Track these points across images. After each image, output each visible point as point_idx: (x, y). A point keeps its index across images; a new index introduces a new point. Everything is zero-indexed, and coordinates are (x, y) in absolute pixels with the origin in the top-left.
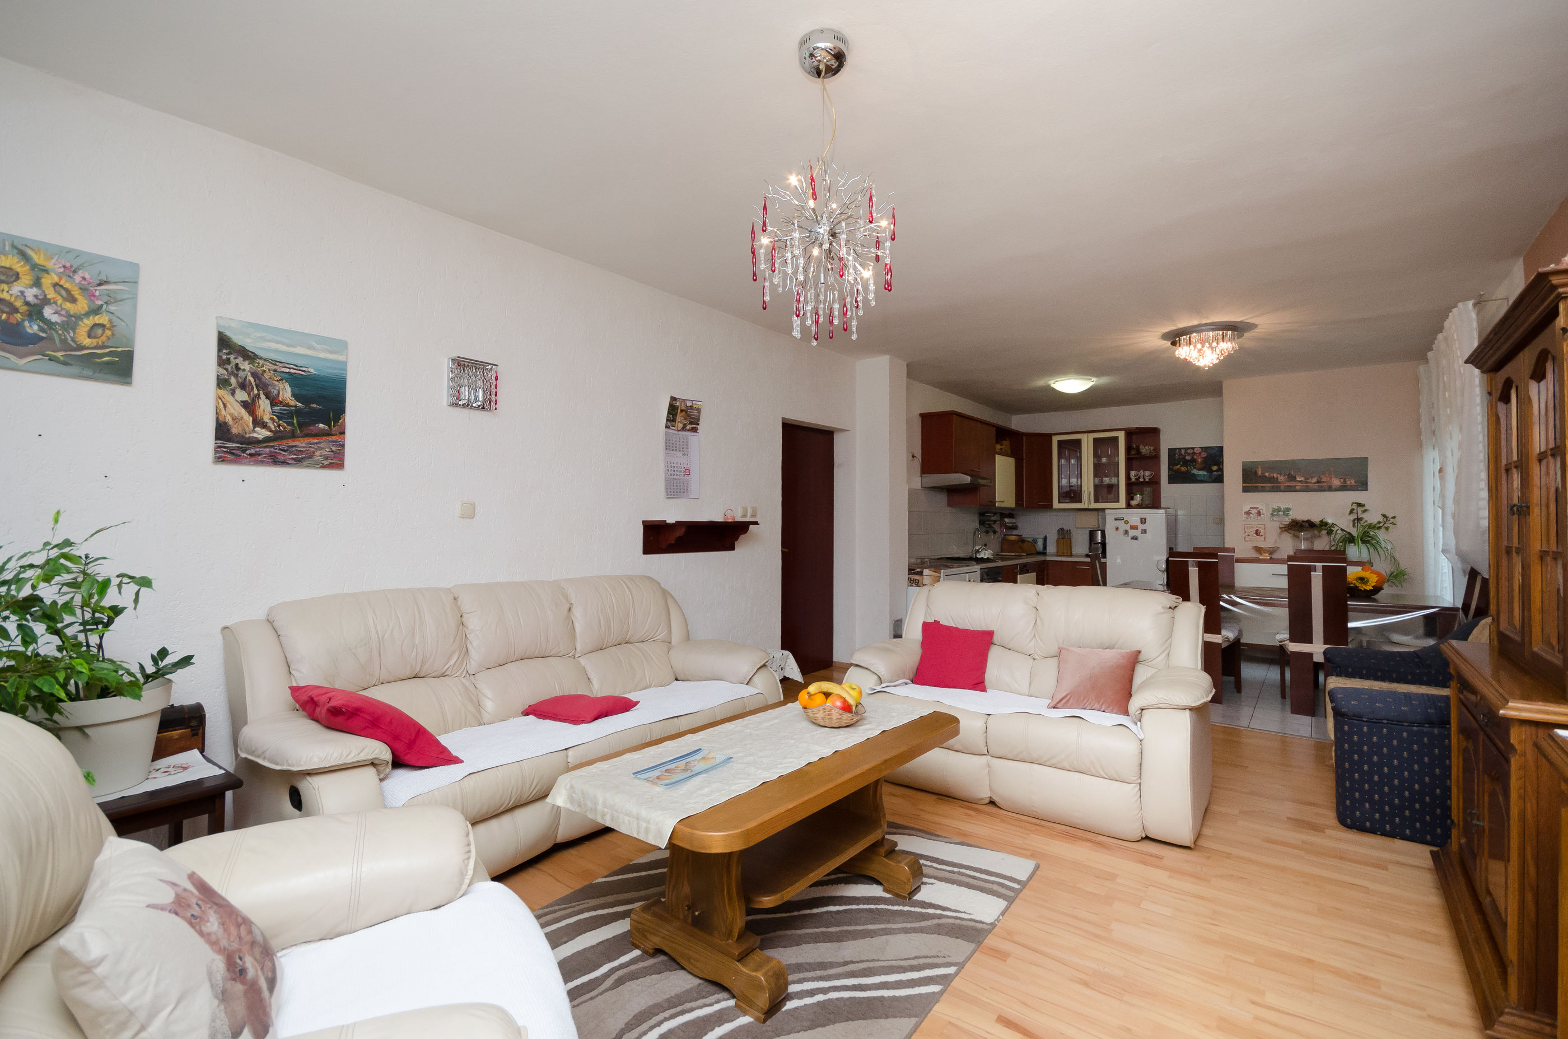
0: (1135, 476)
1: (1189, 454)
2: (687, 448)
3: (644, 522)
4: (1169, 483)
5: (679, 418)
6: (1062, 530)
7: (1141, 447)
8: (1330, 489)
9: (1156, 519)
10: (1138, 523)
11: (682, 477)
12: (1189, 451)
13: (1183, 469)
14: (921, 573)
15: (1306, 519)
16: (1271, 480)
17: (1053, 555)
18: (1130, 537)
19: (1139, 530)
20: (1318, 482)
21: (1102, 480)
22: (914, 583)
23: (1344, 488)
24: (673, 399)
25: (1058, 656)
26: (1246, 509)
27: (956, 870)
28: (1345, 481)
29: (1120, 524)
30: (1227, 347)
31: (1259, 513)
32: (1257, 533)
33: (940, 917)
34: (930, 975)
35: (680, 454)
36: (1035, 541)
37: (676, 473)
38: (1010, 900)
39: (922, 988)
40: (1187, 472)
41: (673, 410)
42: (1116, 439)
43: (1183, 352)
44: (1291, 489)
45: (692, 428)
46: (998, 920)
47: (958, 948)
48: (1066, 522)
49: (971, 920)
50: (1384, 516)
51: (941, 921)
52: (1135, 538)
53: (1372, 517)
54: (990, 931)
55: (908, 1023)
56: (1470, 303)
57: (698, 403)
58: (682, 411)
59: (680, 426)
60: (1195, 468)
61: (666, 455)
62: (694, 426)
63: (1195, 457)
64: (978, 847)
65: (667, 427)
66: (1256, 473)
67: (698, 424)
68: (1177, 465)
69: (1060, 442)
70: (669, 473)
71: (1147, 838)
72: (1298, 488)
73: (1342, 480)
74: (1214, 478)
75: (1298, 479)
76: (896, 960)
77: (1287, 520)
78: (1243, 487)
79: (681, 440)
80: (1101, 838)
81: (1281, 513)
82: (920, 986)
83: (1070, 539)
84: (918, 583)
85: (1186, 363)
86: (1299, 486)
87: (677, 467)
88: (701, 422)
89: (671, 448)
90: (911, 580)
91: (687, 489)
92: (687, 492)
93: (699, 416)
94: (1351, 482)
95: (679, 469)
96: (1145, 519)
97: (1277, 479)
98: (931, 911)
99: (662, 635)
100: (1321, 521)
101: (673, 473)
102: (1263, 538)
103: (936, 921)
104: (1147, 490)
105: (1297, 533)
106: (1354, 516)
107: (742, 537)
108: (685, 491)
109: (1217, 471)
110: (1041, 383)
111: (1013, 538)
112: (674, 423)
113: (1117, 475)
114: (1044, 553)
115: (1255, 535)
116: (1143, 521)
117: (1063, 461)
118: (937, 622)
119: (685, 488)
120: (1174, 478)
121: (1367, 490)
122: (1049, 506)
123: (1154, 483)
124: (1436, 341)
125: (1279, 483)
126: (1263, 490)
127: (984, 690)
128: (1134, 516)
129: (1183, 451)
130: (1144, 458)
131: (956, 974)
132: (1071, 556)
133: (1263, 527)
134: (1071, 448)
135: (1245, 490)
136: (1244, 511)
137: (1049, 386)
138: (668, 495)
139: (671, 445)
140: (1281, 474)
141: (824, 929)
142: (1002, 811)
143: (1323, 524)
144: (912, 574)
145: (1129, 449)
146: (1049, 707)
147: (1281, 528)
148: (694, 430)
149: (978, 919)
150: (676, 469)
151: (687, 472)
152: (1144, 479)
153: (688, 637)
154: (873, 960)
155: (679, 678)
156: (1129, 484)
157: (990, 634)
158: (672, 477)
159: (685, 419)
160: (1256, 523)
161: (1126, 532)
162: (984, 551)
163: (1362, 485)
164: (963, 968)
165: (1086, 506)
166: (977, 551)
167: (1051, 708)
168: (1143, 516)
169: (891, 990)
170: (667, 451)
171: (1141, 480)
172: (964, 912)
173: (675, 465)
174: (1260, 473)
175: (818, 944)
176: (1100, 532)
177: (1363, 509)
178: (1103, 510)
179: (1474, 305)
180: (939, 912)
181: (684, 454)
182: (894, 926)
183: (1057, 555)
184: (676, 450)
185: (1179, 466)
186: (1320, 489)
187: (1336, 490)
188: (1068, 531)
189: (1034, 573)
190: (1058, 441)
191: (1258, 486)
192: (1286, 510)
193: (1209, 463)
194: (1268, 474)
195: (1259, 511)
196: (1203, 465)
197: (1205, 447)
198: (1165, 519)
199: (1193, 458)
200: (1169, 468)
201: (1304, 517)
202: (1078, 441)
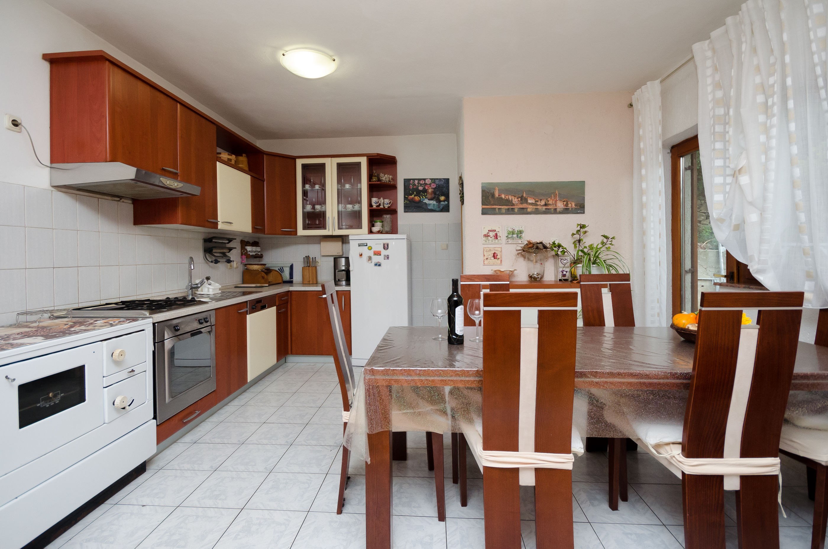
0: (376, 203)
1: (421, 185)
4: (405, 212)
6: (308, 257)
7: (382, 175)
8: (555, 212)
9: (397, 243)
10: (380, 248)
12: (421, 182)
13: (417, 198)
15: (538, 242)
16: (508, 202)
18: (373, 264)
19: (382, 256)
20: (546, 205)
21: (346, 207)
23: (566, 211)
26: (485, 231)
28: (567, 205)
29: (364, 250)
31: (496, 237)
32: (495, 256)
36: (281, 270)
40: (420, 201)
42: (359, 164)
44: (523, 211)
48: (311, 250)
50: (603, 237)
52: (378, 265)
53: (593, 238)
60: (426, 198)
63: (426, 188)
66: (494, 195)
68: (411, 195)
69: (304, 166)
72: (529, 210)
73: (565, 203)
74: (441, 207)
75: (529, 202)
77: (522, 243)
78: (483, 209)
81: (515, 236)
83: (316, 267)
86: (530, 208)
94: (572, 205)
96: (388, 245)
97: (512, 200)
100: (552, 243)
102: (499, 262)
104: (387, 217)
105: (531, 255)
106: (577, 237)
109: (444, 201)
111: (261, 268)
113: (360, 202)
114: (290, 282)
115: (493, 258)
116: (385, 247)
117: (307, 187)
120: (407, 209)
121: (585, 213)
122: (294, 234)
123: (392, 211)
125: (513, 205)
128: (377, 242)
129: (416, 182)
130: (384, 186)
132: (316, 284)
133: (500, 249)
134: (315, 172)
135: (484, 212)
136: (484, 234)
140: (514, 196)
143: (555, 245)
145: (370, 176)
147: (518, 251)
152: (384, 207)
156: (371, 211)
160: (494, 245)
161: (370, 258)
163: (580, 208)
165: (330, 233)
168: (386, 242)
171: (382, 207)
174: (497, 195)
176: (343, 259)
177: (584, 230)
178: (347, 236)
183: (303, 284)
185: (413, 196)
186: (547, 212)
187: (560, 213)
188: (313, 258)
189: (274, 308)
190: (302, 164)
191: (495, 209)
192: (521, 232)
193: (437, 193)
194: (503, 196)
195: (496, 234)
196: (433, 196)
197: (435, 179)
198: (405, 242)
199: (424, 188)
200: (405, 197)
201: (535, 239)
202: (323, 166)
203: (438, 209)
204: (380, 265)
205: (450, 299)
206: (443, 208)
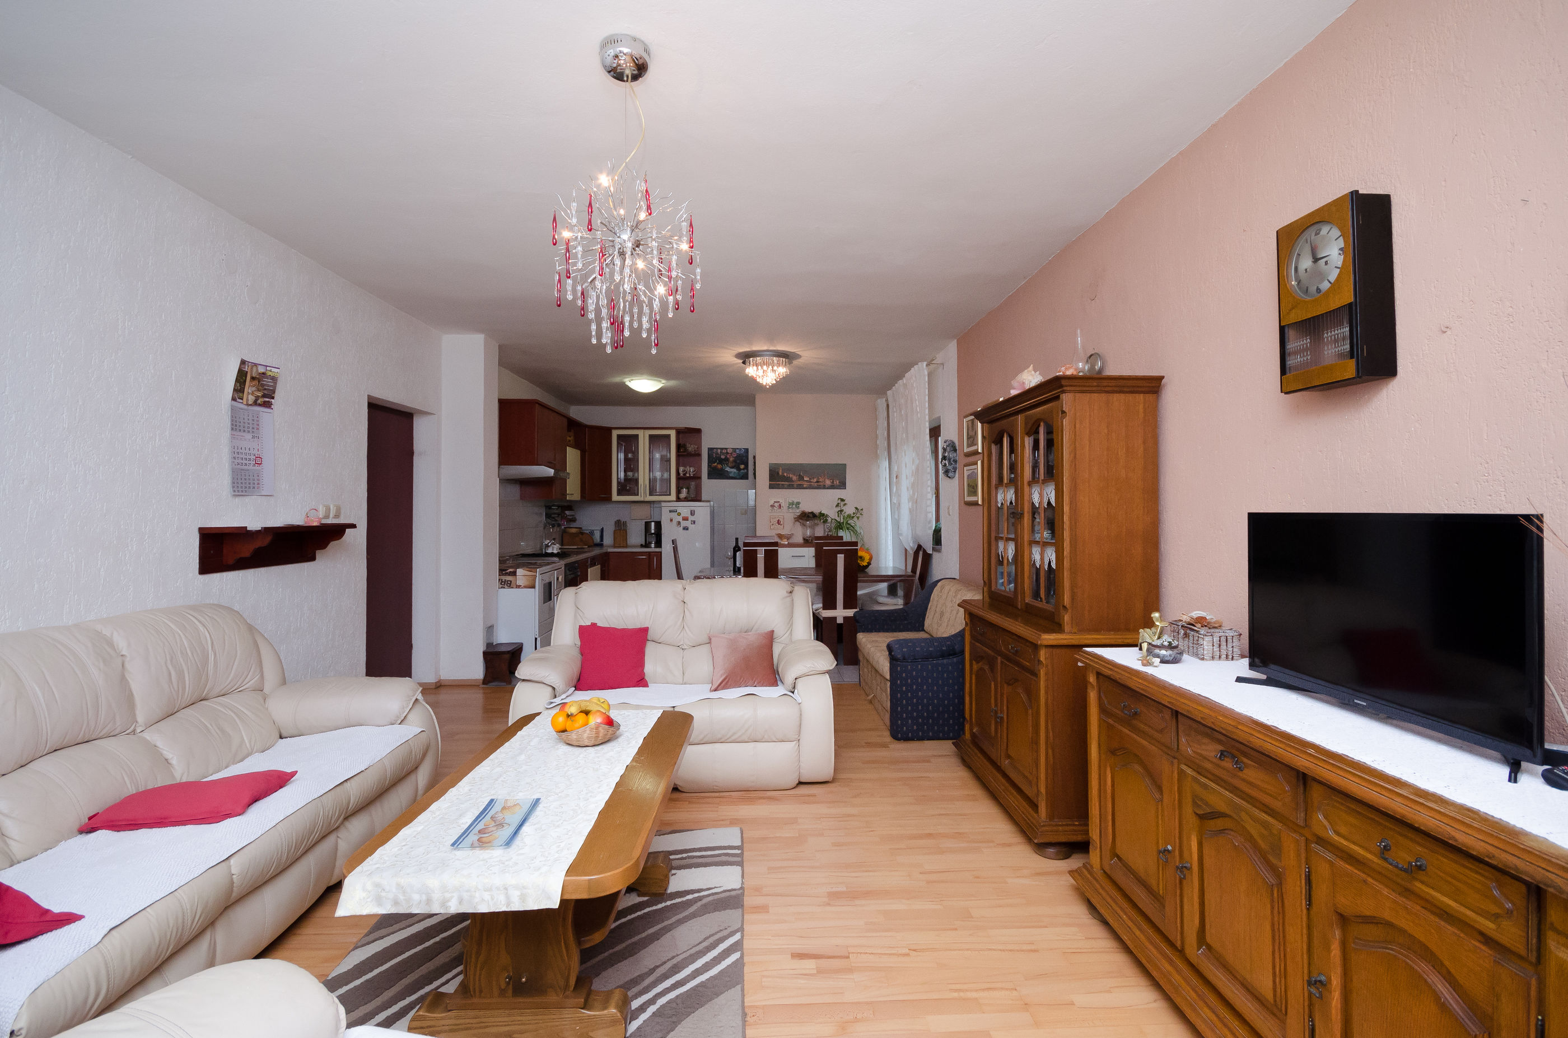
0: (683, 471)
1: (723, 454)
2: (258, 429)
3: (201, 530)
4: (708, 479)
5: (248, 388)
6: (619, 522)
7: (688, 445)
8: (824, 487)
9: (702, 511)
10: (688, 515)
11: (251, 467)
12: (723, 451)
13: (719, 466)
14: (514, 574)
15: (810, 511)
16: (788, 479)
17: (609, 546)
18: (682, 528)
19: (689, 521)
20: (817, 482)
21: (656, 474)
22: (505, 584)
23: (832, 487)
24: (243, 362)
25: (710, 642)
26: (772, 503)
27: (684, 855)
28: (833, 482)
29: (674, 515)
30: (782, 370)
31: (780, 506)
32: (779, 522)
33: (700, 899)
34: (725, 947)
35: (249, 436)
36: (592, 533)
37: (244, 462)
38: (740, 864)
39: (726, 960)
40: (722, 470)
41: (241, 377)
42: (668, 436)
43: (751, 371)
44: (800, 487)
45: (265, 402)
46: (743, 883)
47: (728, 917)
48: (623, 514)
49: (725, 891)
50: (856, 508)
51: (705, 901)
52: (686, 529)
53: (849, 510)
54: (743, 894)
55: (734, 992)
56: (925, 364)
57: (273, 370)
58: (253, 378)
59: (251, 399)
60: (728, 466)
61: (233, 437)
62: (267, 399)
63: (728, 457)
64: (688, 830)
65: (234, 399)
66: (778, 473)
67: (273, 398)
68: (714, 463)
69: (619, 437)
70: (236, 461)
71: (800, 783)
72: (805, 486)
73: (831, 481)
74: (741, 475)
75: (805, 479)
76: (691, 949)
77: (798, 512)
78: (770, 484)
79: (251, 418)
80: (769, 794)
81: (794, 506)
82: (724, 960)
83: (626, 531)
84: (510, 584)
85: (753, 381)
86: (806, 485)
87: (246, 454)
88: (276, 395)
89: (238, 427)
90: (502, 582)
91: (258, 484)
92: (258, 488)
93: (275, 387)
94: (836, 482)
95: (248, 457)
96: (694, 511)
97: (792, 478)
98: (690, 897)
99: (252, 682)
100: (820, 513)
101: (240, 461)
102: (782, 527)
103: (699, 904)
104: (693, 484)
105: (804, 522)
106: (839, 509)
107: (333, 544)
108: (256, 486)
109: (744, 469)
110: (617, 379)
111: (574, 531)
112: (241, 395)
113: (669, 470)
114: (600, 545)
115: (777, 524)
116: (692, 513)
117: (621, 455)
118: (594, 625)
119: (256, 482)
120: (711, 476)
121: (845, 489)
122: (608, 499)
123: (697, 478)
124: (896, 385)
125: (793, 482)
126: (783, 487)
127: (646, 685)
128: (685, 508)
129: (719, 451)
130: (690, 455)
131: (742, 937)
132: (626, 547)
133: (783, 517)
134: (629, 442)
135: (771, 487)
136: (770, 504)
137: (624, 383)
138: (234, 491)
139: (238, 424)
140: (794, 475)
141: (611, 951)
142: (684, 794)
143: (822, 515)
144: (503, 575)
145: (679, 446)
146: (711, 691)
147: (795, 518)
148: (268, 405)
149: (730, 888)
150: (244, 456)
151: (258, 461)
152: (690, 474)
153: (284, 682)
154: (673, 958)
155: (284, 734)
156: (679, 478)
157: (645, 631)
158: (239, 466)
159: (259, 390)
160: (778, 514)
161: (679, 523)
162: (553, 546)
163: (843, 485)
164: (744, 931)
165: (642, 499)
166: (547, 546)
167: (712, 691)
168: (692, 508)
169: (705, 974)
170: (234, 433)
171: (688, 475)
172: (715, 887)
173: (243, 451)
174: (780, 473)
175: (616, 966)
176: (653, 523)
177: (844, 503)
178: (660, 502)
179: (927, 366)
180: (696, 895)
181: (253, 437)
182: (670, 922)
183: (614, 547)
184: (244, 431)
185: (716, 464)
186: (818, 488)
187: (828, 488)
188: (623, 522)
189: (599, 566)
190: (617, 435)
191: (779, 484)
192: (798, 503)
193: (738, 462)
194: (785, 475)
195: (780, 505)
196: (734, 464)
197: (735, 449)
198: (708, 510)
199: (726, 457)
200: (708, 465)
201: (808, 510)
202: (637, 436)
203: (738, 477)
204: (687, 529)
205: (734, 549)
206: (743, 476)
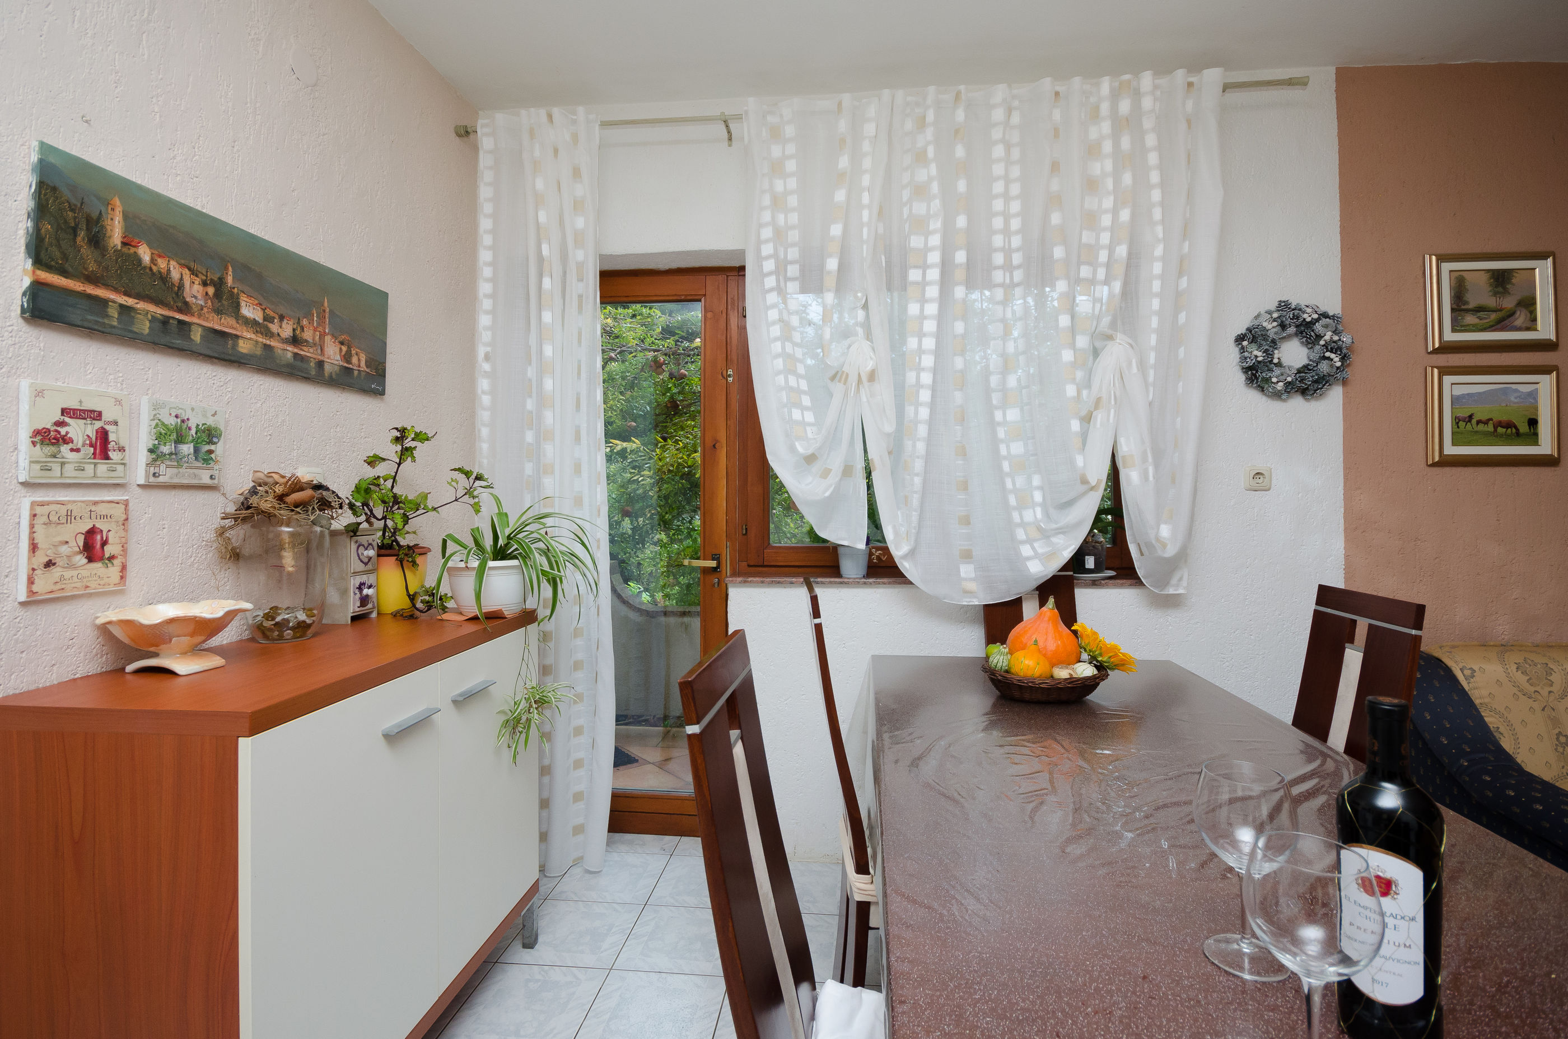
28: (348, 358)
31: (101, 446)
32: (91, 546)
72: (244, 347)
73: (344, 349)
81: (187, 449)
94: (359, 360)
97: (181, 286)
115: (81, 560)
125: (186, 308)
133: (118, 512)
140: (188, 269)
192: (210, 435)
194: (145, 254)
195: (103, 436)
